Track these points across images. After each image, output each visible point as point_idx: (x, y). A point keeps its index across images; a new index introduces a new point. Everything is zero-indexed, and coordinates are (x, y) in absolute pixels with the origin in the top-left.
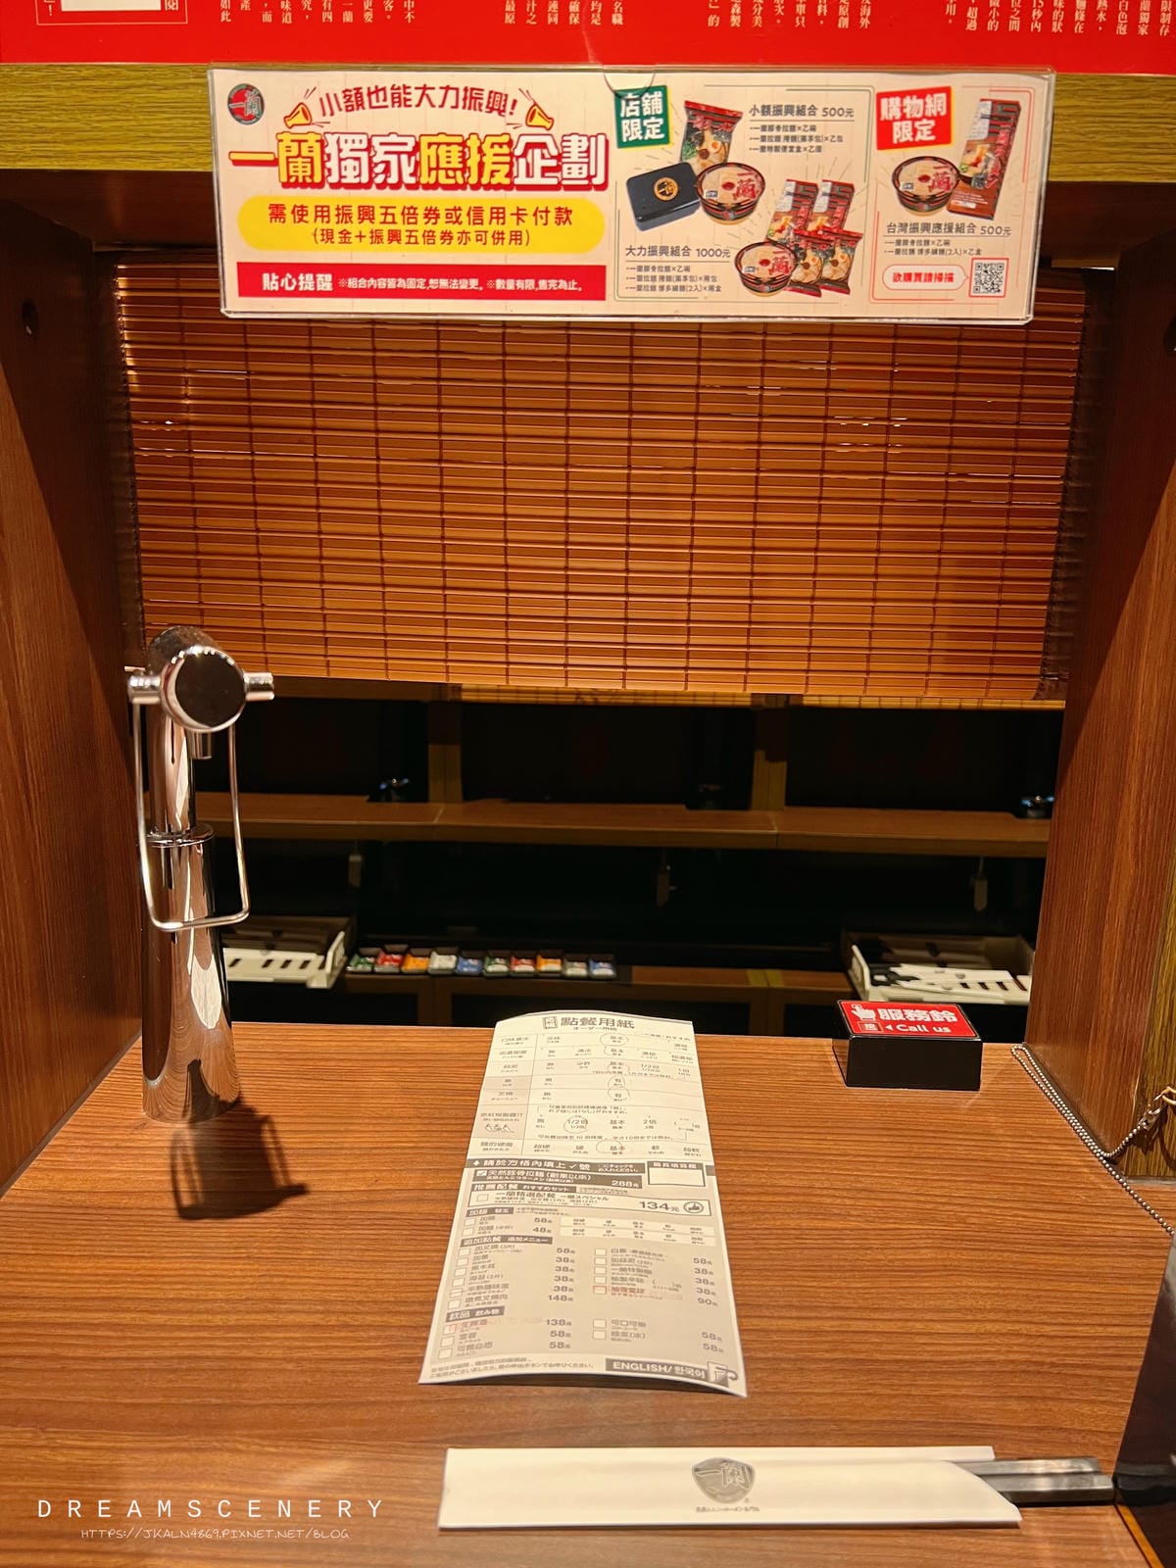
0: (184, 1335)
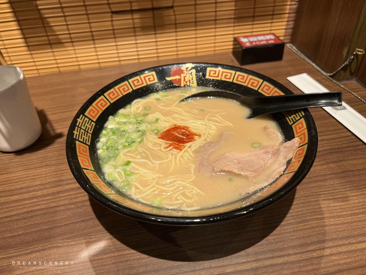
0: (27, 202)
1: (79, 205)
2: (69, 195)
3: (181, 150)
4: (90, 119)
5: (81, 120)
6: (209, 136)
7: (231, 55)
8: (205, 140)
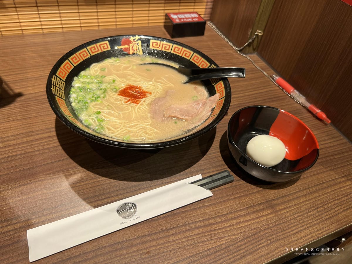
1: (52, 149)
2: (42, 143)
3: (138, 104)
4: (61, 79)
5: (54, 79)
6: (157, 93)
7: (163, 29)
8: (155, 96)
